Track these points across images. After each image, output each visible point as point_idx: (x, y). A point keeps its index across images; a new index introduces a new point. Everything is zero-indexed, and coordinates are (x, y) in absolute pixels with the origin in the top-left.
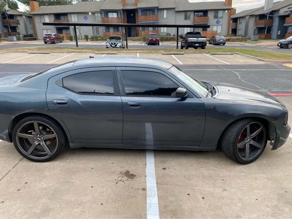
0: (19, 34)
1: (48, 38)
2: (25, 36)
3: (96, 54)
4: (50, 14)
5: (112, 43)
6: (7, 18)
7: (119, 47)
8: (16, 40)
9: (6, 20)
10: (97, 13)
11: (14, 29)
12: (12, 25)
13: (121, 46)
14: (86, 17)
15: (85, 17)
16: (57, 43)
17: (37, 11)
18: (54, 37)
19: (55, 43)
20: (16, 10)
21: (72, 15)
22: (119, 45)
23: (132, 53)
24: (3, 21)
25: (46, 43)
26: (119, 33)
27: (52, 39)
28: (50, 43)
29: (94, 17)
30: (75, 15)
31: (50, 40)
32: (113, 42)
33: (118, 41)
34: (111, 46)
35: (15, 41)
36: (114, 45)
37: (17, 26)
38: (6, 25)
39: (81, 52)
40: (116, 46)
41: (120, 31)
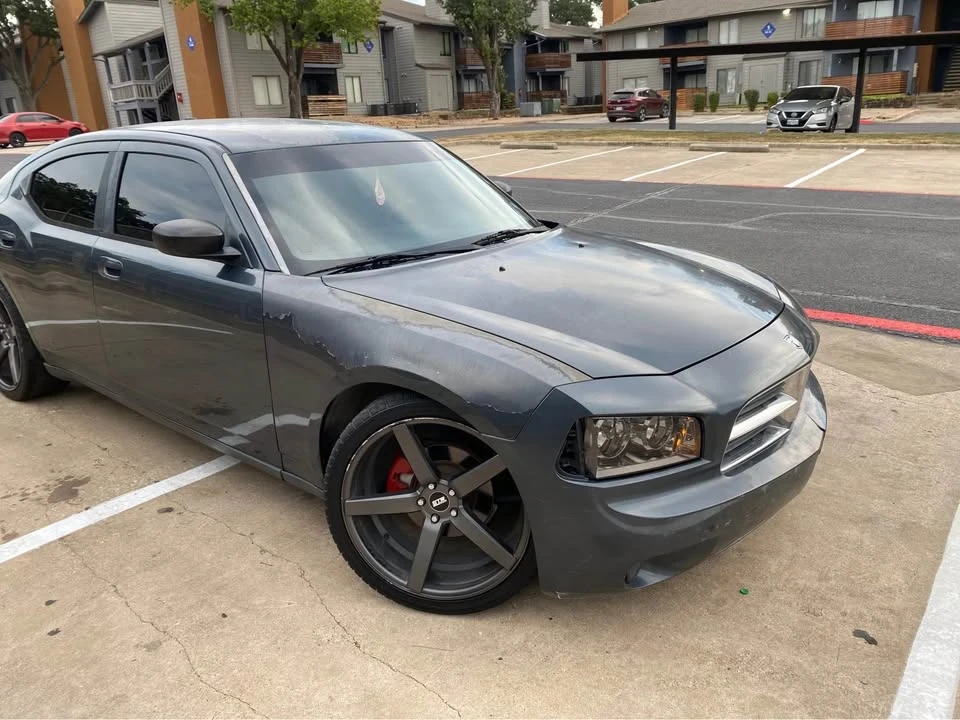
0: (563, 95)
1: (622, 103)
2: (580, 101)
3: (692, 149)
4: (654, 27)
5: (789, 114)
6: (540, 51)
7: (815, 126)
8: (540, 112)
9: (535, 56)
10: (815, 8)
11: (553, 81)
12: (548, 70)
13: (823, 124)
14: (772, 27)
15: (766, 28)
16: (646, 119)
17: (619, 21)
18: (640, 98)
19: (639, 120)
20: (584, 25)
21: (724, 25)
22: (819, 117)
23: (837, 147)
24: (527, 60)
25: (612, 119)
26: (888, 79)
27: (632, 108)
28: (625, 119)
29: (799, 21)
30: (735, 22)
31: (625, 108)
32: (795, 110)
33: (814, 105)
34: (784, 122)
35: (538, 116)
36: (796, 122)
37: (563, 73)
38: (534, 69)
39: (650, 144)
40: (802, 122)
41: (894, 69)
